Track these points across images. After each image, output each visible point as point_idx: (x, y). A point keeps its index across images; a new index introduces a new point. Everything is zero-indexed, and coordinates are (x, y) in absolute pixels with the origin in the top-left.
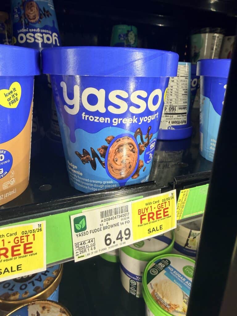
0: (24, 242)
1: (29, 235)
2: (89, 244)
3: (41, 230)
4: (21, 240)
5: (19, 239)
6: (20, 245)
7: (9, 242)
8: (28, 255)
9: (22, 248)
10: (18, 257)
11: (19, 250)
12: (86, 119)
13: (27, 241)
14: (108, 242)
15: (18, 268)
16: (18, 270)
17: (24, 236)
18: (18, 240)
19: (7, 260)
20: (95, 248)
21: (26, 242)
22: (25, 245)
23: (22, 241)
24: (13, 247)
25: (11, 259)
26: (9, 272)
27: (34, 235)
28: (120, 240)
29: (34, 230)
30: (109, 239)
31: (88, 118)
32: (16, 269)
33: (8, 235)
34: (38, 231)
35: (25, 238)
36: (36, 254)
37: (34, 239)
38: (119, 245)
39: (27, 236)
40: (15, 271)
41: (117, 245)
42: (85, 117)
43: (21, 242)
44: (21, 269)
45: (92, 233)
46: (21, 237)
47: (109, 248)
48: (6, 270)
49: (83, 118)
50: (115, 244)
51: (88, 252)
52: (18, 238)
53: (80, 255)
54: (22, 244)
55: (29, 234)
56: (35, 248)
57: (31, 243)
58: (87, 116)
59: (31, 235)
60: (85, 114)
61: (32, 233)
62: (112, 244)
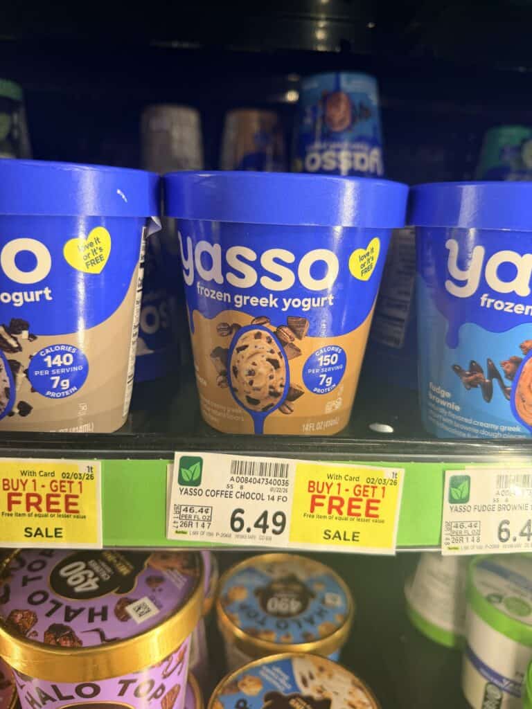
0: (367, 496)
1: (376, 487)
2: (470, 530)
3: (395, 483)
4: (365, 491)
5: (362, 489)
6: (361, 500)
7: (347, 490)
8: (371, 521)
9: (363, 505)
10: (356, 518)
11: (358, 507)
12: (488, 306)
13: (373, 496)
14: (504, 535)
15: (354, 536)
16: (353, 540)
17: (368, 486)
18: (360, 491)
19: (340, 519)
20: (478, 540)
21: (370, 497)
22: (369, 502)
23: (366, 493)
24: (351, 500)
25: (346, 519)
26: (340, 539)
27: (384, 488)
28: (526, 538)
29: (385, 480)
30: (506, 530)
31: (492, 304)
32: (351, 538)
33: (347, 478)
34: (391, 484)
35: (370, 490)
36: (383, 522)
37: (383, 496)
38: (523, 545)
39: (374, 488)
40: (349, 540)
41: (519, 546)
42: (486, 302)
43: (364, 495)
44: (358, 541)
45: (477, 511)
46: (365, 486)
47: (505, 547)
48: (337, 535)
49: (482, 304)
50: (516, 543)
51: (465, 544)
52: (360, 486)
53: (452, 545)
54: (365, 499)
55: (377, 484)
56: (383, 510)
57: (378, 501)
58: (490, 301)
59: (380, 486)
60: (488, 297)
61: (382, 485)
62: (510, 541)
